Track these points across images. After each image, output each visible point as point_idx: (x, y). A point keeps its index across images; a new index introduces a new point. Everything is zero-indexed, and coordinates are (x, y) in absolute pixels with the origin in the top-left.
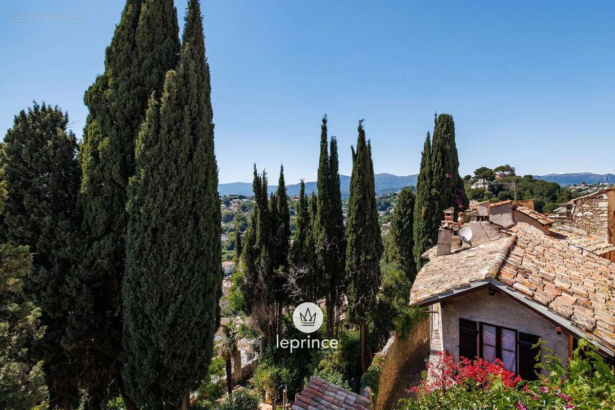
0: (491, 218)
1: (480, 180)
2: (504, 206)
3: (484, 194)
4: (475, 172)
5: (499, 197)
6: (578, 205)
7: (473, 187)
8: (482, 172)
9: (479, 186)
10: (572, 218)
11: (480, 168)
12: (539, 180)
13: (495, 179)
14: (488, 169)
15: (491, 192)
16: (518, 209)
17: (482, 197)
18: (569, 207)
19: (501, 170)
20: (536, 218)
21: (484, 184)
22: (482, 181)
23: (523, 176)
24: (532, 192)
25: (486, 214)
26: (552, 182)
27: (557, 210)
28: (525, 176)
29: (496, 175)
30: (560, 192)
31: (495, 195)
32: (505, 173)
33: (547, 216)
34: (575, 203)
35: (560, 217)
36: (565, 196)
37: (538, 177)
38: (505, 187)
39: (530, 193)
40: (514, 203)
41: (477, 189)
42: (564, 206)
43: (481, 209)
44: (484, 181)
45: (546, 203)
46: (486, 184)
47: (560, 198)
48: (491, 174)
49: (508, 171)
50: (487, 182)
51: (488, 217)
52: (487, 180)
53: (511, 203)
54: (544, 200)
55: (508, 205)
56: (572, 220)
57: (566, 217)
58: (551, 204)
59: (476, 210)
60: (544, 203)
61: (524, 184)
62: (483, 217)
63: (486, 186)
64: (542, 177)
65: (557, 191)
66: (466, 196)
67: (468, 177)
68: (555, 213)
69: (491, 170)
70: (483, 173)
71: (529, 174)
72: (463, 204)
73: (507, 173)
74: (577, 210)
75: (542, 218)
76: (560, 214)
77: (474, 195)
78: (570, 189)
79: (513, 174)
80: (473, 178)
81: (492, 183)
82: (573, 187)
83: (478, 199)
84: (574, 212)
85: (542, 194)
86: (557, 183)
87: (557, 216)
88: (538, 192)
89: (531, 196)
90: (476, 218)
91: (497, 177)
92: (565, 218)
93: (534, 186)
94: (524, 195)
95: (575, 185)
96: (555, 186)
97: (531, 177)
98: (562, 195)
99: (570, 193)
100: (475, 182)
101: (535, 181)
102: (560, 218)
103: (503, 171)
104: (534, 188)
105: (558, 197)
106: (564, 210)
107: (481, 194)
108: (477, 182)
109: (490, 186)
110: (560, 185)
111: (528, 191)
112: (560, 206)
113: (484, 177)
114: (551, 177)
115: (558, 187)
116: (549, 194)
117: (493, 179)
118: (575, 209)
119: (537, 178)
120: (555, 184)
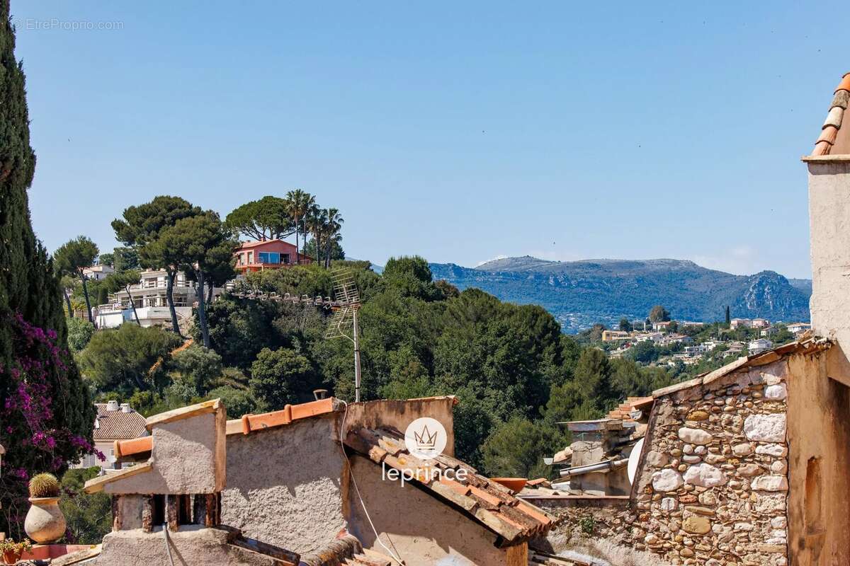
0: (234, 506)
1: (148, 273)
2: (297, 438)
3: (169, 366)
4: (117, 226)
5: (254, 381)
6: (658, 430)
7: (111, 318)
8: (158, 227)
9: (142, 313)
10: (632, 502)
11: (149, 200)
12: (461, 288)
13: (230, 274)
14: (192, 212)
15: (212, 354)
16: (376, 452)
17: (162, 381)
18: (618, 442)
19: (265, 224)
20: (467, 504)
21: (172, 299)
22: (162, 283)
23: (383, 264)
24: (426, 356)
25: (203, 484)
26: (525, 302)
27: (559, 456)
28: (392, 264)
29: (237, 247)
30: (558, 361)
31: (236, 372)
32: (291, 238)
33: (516, 487)
34: (644, 419)
35: (578, 495)
36: (582, 382)
37: (458, 271)
38: (284, 325)
39: (416, 365)
40: (356, 414)
41: (131, 330)
42: (591, 435)
43: (173, 454)
44: (172, 279)
45: (496, 418)
46: (182, 300)
47: (558, 394)
48: (212, 243)
49: (303, 231)
50: (191, 289)
51: (217, 497)
52: (191, 276)
53: (339, 414)
54: (486, 406)
55: (320, 427)
56: (635, 511)
57: (601, 494)
58: (519, 425)
59: (143, 456)
60: (487, 424)
61: (390, 307)
62: (183, 499)
63: (185, 313)
64: (475, 273)
65: (548, 354)
66: (74, 374)
67: (81, 254)
68: (554, 473)
69: (214, 217)
70: (166, 234)
71: (411, 255)
72: (58, 421)
73: (297, 240)
74: (655, 456)
75: (494, 501)
76: (579, 480)
77: (111, 366)
78: (607, 348)
79: (332, 252)
80: (108, 260)
81: (217, 295)
82: (617, 334)
83: (138, 395)
84: (640, 466)
85: (474, 371)
86: (549, 307)
87: (563, 489)
88: (457, 357)
89: (424, 380)
90: (146, 513)
91: (246, 260)
92: (599, 503)
93: (438, 320)
94: (387, 370)
95: (626, 326)
96: (540, 324)
97: (420, 269)
98: (569, 375)
99: (606, 368)
100: (119, 285)
101: (439, 295)
102: (578, 503)
103: (280, 229)
104: (439, 332)
105: (553, 388)
106: (592, 457)
107: (152, 359)
108: (134, 290)
109: (208, 317)
110: (561, 319)
111: (405, 350)
112: (575, 436)
113: (173, 259)
114: (517, 276)
115: (553, 330)
116: (509, 371)
117: (220, 272)
118: (646, 449)
119: (451, 280)
120: (536, 314)
